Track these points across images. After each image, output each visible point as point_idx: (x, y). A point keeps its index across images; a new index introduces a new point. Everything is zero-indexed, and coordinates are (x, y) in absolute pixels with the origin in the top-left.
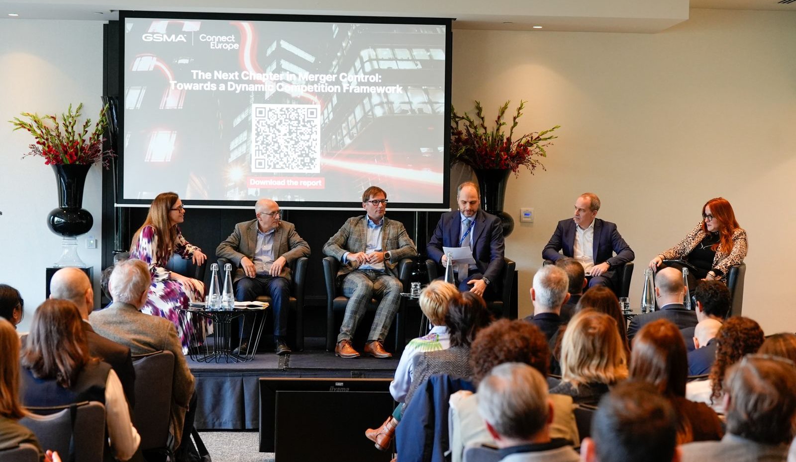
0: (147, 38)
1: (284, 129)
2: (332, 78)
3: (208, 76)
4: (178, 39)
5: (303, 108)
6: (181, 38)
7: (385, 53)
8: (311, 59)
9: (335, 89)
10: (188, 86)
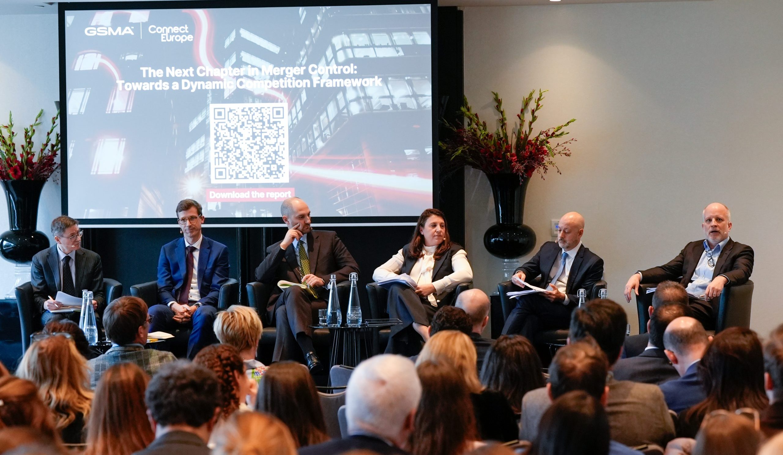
0: (90, 32)
1: (247, 132)
2: (300, 71)
3: (159, 73)
4: (125, 32)
5: (268, 108)
6: (128, 31)
7: (360, 39)
8: (275, 49)
9: (304, 83)
10: (137, 86)
